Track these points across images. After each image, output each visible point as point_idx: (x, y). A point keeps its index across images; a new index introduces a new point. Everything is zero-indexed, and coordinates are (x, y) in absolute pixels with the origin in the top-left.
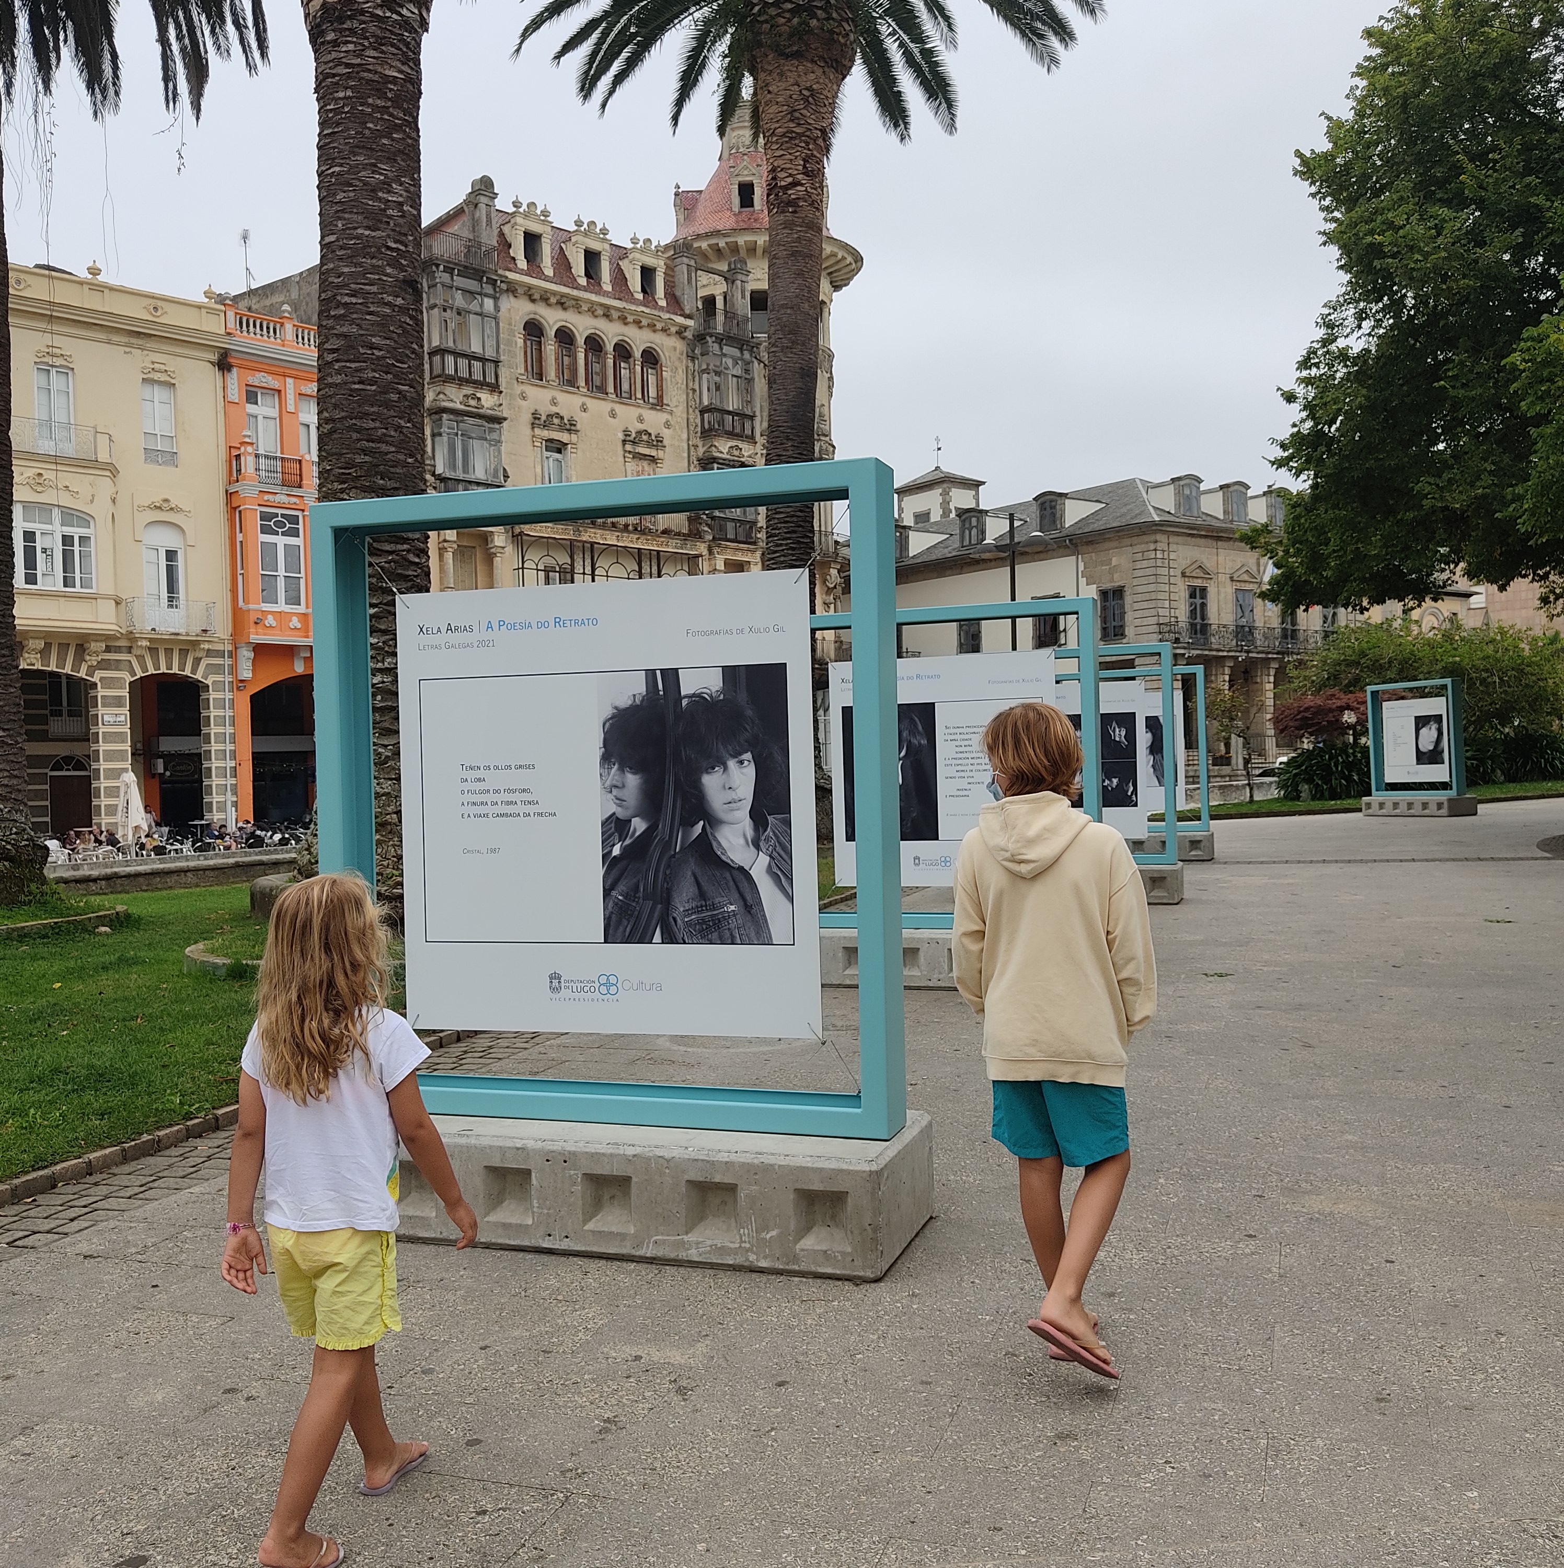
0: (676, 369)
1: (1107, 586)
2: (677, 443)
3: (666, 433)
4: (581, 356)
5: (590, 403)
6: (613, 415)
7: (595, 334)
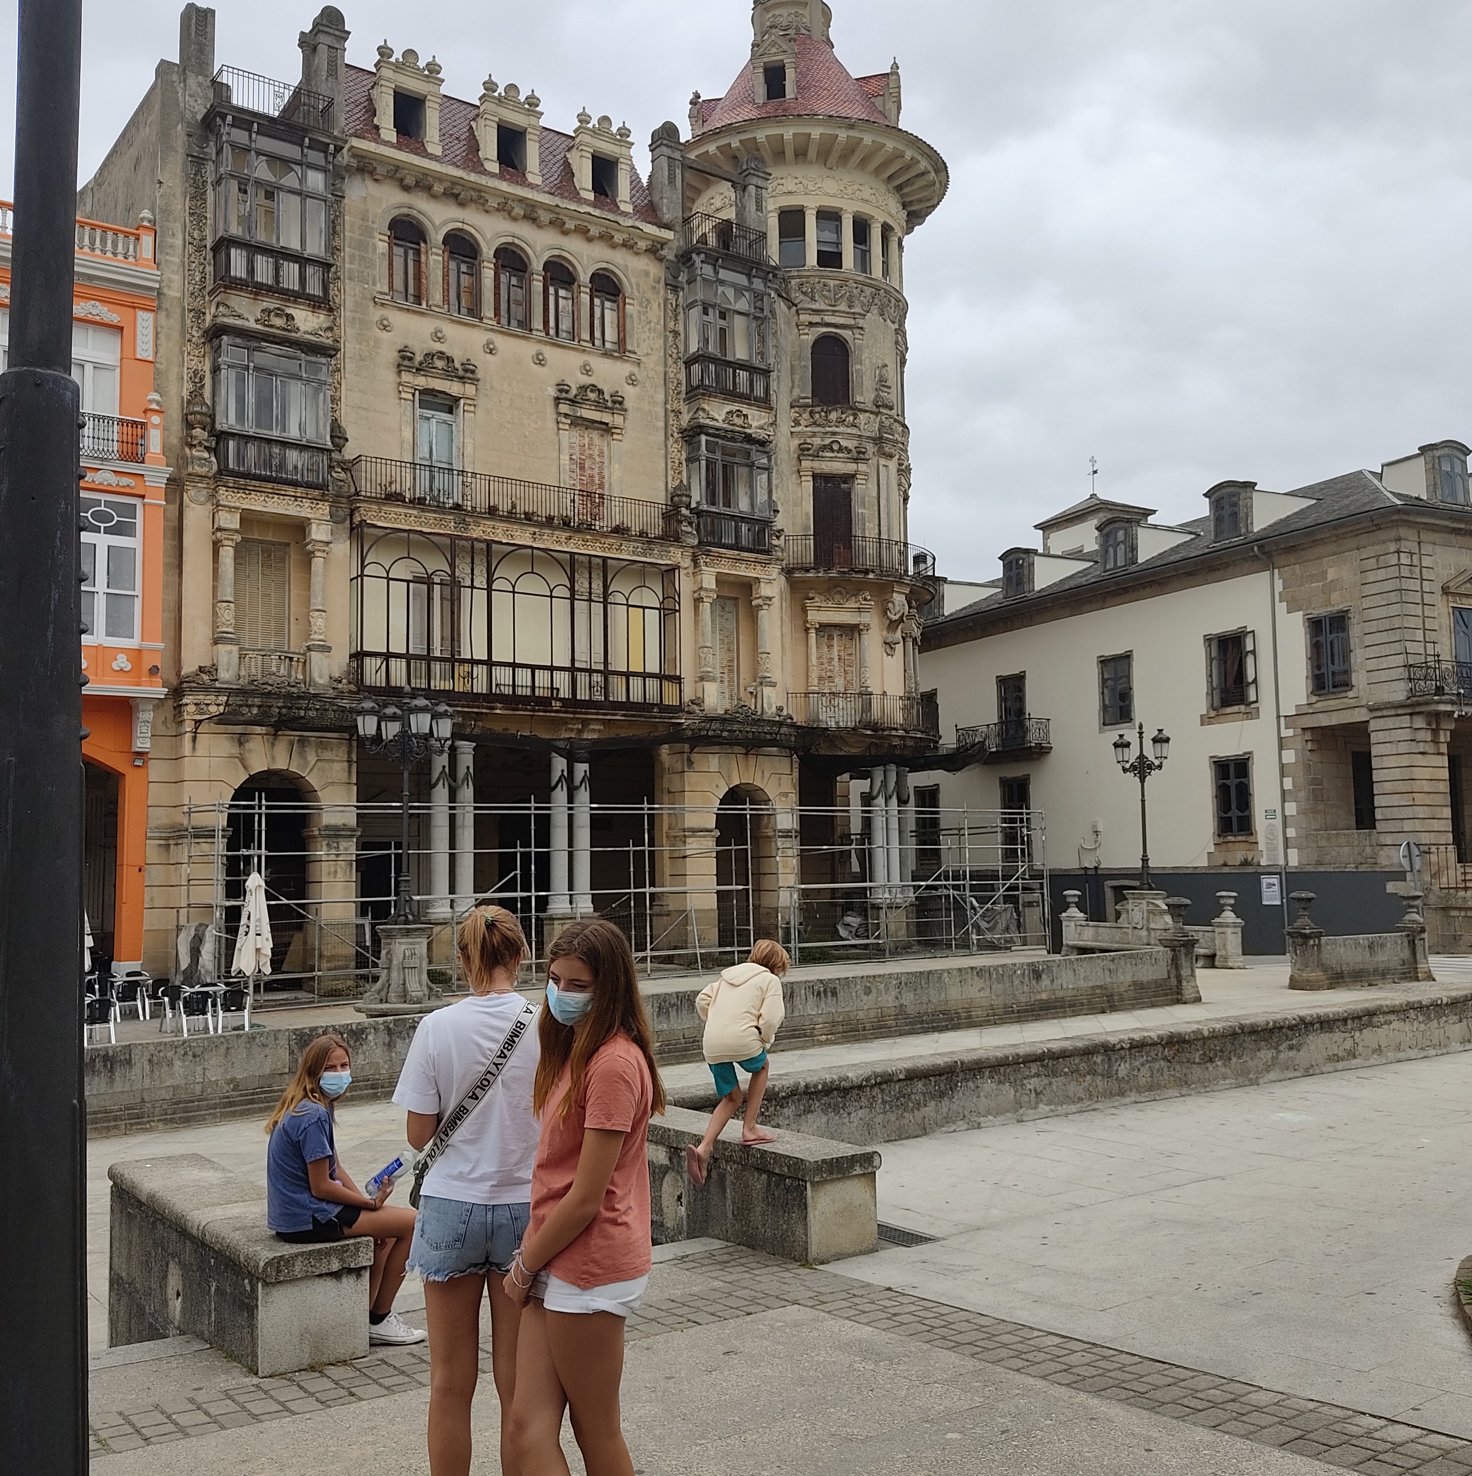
0: (648, 301)
1: (1320, 611)
2: (646, 407)
3: (630, 393)
4: (488, 274)
5: (500, 341)
6: (540, 361)
7: (513, 244)
